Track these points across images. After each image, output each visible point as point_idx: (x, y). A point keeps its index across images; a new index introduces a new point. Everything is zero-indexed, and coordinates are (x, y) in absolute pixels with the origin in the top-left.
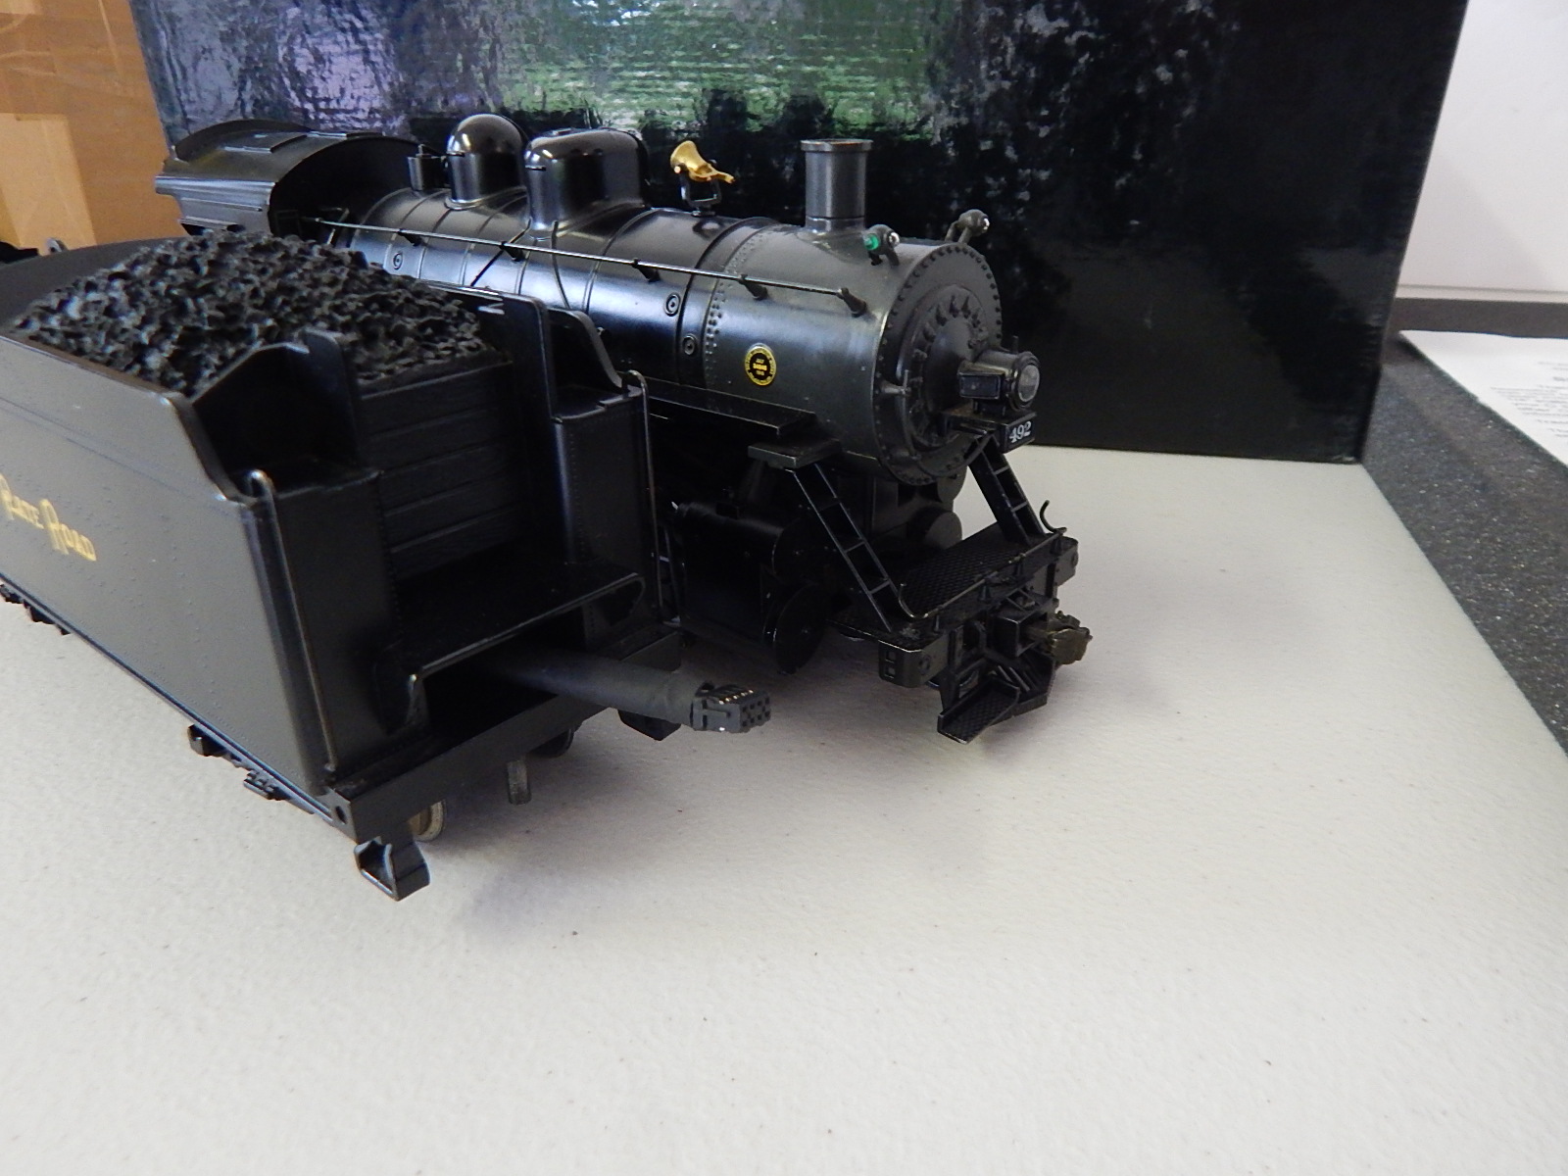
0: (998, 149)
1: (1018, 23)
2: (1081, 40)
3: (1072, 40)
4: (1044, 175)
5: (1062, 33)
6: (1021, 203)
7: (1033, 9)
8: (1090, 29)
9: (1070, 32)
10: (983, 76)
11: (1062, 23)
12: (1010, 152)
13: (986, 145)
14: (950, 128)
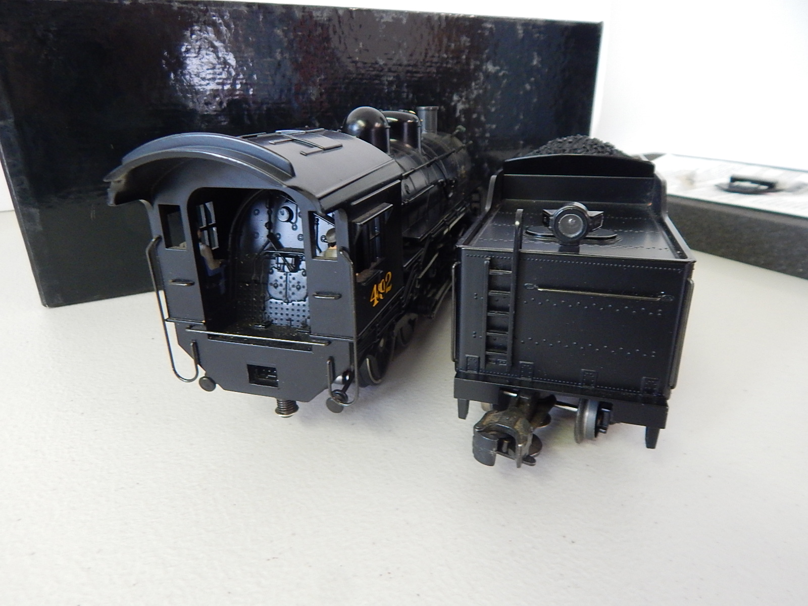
0: (479, 117)
1: (484, 67)
2: (504, 75)
3: (501, 74)
4: (494, 126)
5: (498, 72)
6: (487, 138)
7: (489, 63)
8: (506, 70)
9: (500, 71)
10: (473, 88)
11: (498, 68)
12: (483, 118)
13: (475, 116)
14: (463, 109)
